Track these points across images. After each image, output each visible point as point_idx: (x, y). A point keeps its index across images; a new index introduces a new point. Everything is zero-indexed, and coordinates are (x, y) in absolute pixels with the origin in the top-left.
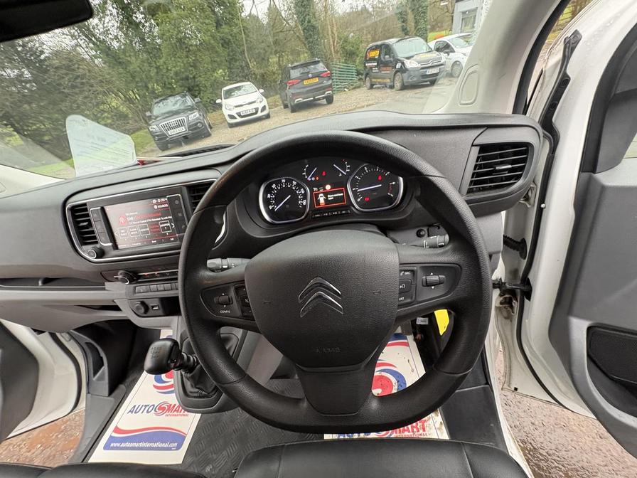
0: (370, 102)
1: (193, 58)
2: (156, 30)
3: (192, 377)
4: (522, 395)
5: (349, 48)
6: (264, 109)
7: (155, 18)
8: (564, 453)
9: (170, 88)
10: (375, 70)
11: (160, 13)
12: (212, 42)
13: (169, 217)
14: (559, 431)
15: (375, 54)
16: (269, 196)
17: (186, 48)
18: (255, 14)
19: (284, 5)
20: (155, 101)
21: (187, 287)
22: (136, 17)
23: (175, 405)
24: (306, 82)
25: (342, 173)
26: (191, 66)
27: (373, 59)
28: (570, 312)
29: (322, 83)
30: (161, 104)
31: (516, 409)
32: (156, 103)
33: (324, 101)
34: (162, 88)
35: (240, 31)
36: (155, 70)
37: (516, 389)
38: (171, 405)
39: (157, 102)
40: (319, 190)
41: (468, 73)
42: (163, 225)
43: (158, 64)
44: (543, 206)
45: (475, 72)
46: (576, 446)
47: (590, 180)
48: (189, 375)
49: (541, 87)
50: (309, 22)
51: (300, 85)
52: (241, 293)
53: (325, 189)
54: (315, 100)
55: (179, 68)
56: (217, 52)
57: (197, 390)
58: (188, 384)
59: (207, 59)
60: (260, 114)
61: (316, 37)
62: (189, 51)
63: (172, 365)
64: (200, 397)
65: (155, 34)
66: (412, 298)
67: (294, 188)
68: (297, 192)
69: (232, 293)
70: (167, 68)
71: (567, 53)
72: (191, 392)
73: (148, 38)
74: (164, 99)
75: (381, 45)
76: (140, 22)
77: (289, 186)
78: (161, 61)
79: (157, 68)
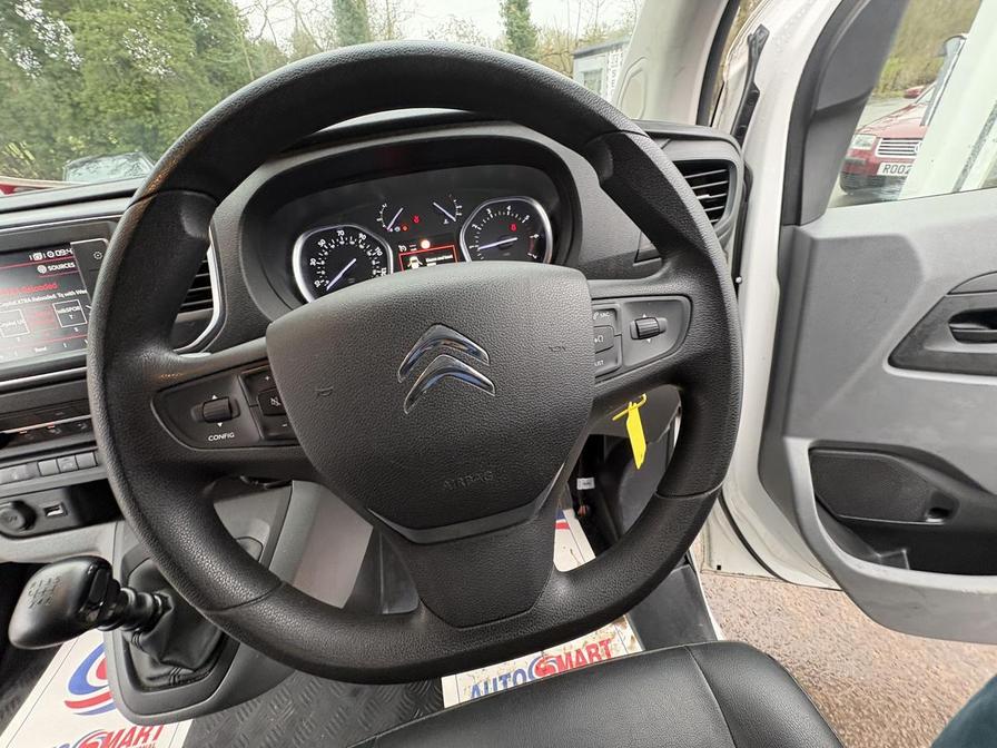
1: (153, 96)
2: (70, 41)
3: (153, 642)
4: (727, 575)
7: (65, 16)
8: (785, 648)
9: (104, 144)
11: (78, 10)
12: (190, 72)
13: (79, 292)
14: (775, 618)
16: (313, 262)
17: (137, 76)
18: (272, 39)
19: (320, 30)
20: (69, 163)
21: (112, 385)
22: (22, 10)
23: (121, 732)
25: (449, 219)
26: (149, 109)
28: (784, 432)
30: (83, 170)
31: (719, 600)
32: (71, 168)
34: (87, 142)
35: (245, 61)
36: (70, 110)
37: (719, 567)
38: (111, 734)
39: (75, 166)
40: (409, 250)
41: (630, 73)
42: (63, 311)
43: (76, 99)
44: (738, 280)
45: (640, 70)
46: (797, 635)
47: (795, 235)
48: (142, 638)
49: (724, 107)
52: (259, 387)
53: (419, 247)
55: (122, 110)
56: (199, 90)
57: (165, 670)
58: (143, 661)
62: (144, 82)
63: (93, 616)
64: (175, 685)
65: (68, 45)
66: (617, 361)
67: (361, 247)
68: (369, 254)
69: (238, 392)
70: (97, 109)
71: (753, 55)
72: (152, 679)
73: (53, 51)
74: (89, 161)
76: (33, 21)
77: (352, 243)
78: (84, 93)
79: (75, 106)
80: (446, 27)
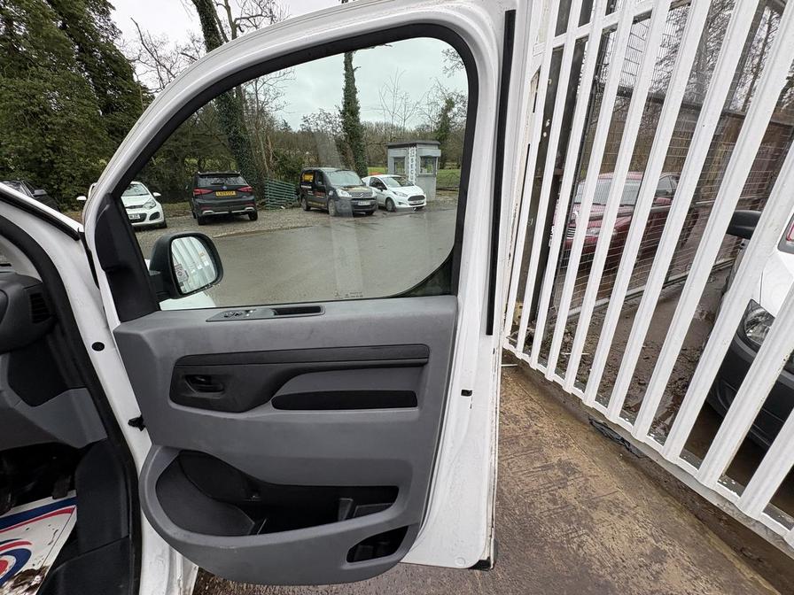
0: (299, 225)
1: (54, 139)
5: (289, 166)
6: (155, 216)
10: (310, 193)
15: (309, 178)
24: (218, 194)
26: (48, 148)
27: (307, 183)
29: (241, 198)
33: (247, 217)
50: (236, 132)
51: (210, 196)
54: (230, 214)
55: (22, 147)
59: (80, 143)
60: (147, 222)
61: (245, 149)
62: (47, 129)
75: (315, 171)
80: (317, 116)
